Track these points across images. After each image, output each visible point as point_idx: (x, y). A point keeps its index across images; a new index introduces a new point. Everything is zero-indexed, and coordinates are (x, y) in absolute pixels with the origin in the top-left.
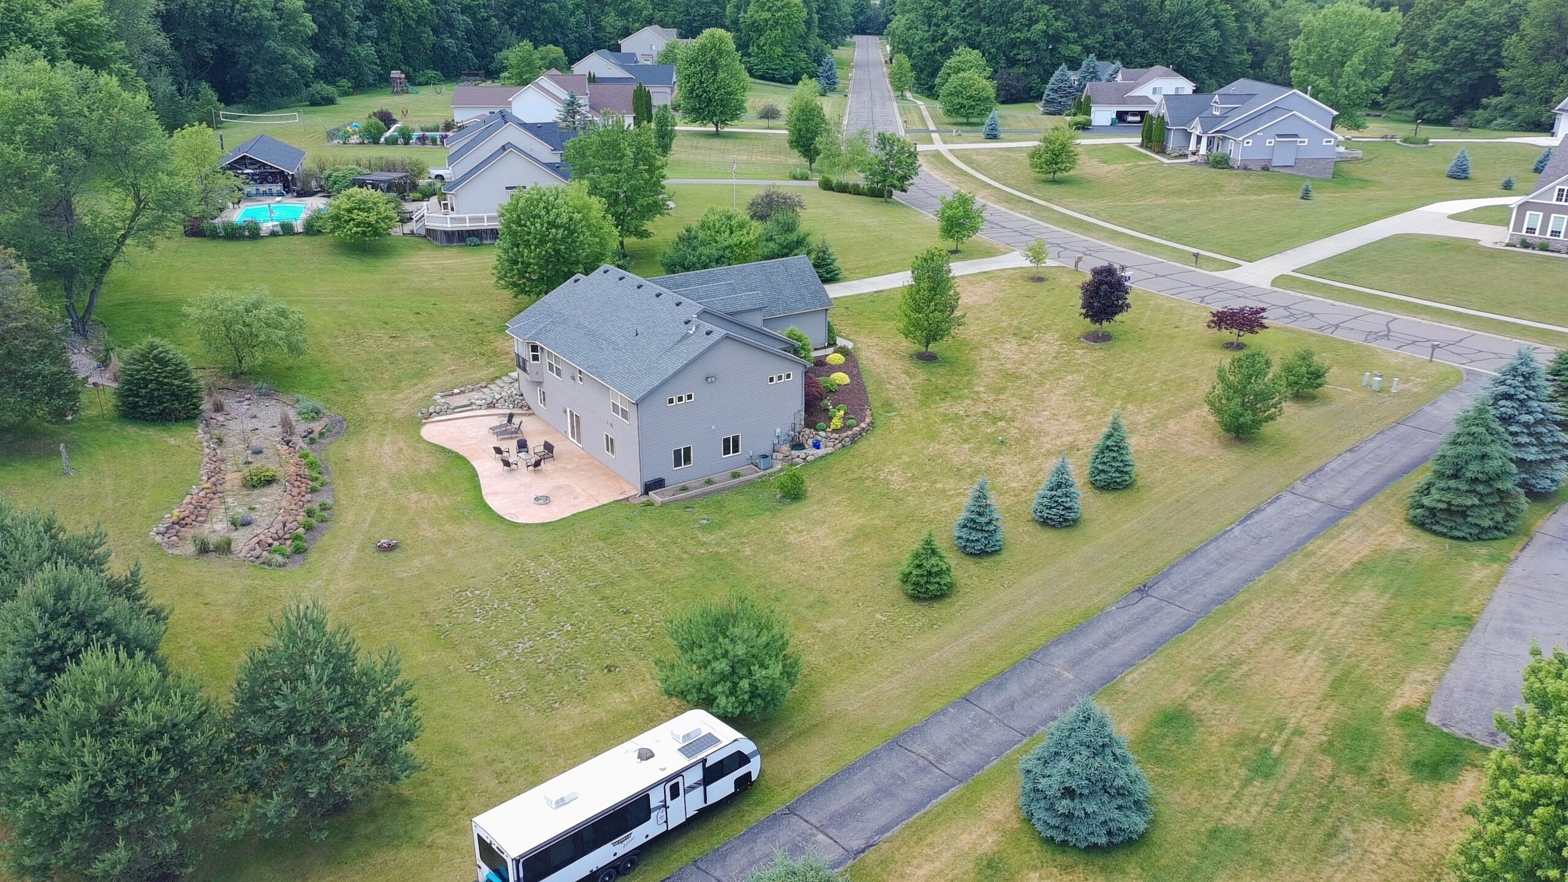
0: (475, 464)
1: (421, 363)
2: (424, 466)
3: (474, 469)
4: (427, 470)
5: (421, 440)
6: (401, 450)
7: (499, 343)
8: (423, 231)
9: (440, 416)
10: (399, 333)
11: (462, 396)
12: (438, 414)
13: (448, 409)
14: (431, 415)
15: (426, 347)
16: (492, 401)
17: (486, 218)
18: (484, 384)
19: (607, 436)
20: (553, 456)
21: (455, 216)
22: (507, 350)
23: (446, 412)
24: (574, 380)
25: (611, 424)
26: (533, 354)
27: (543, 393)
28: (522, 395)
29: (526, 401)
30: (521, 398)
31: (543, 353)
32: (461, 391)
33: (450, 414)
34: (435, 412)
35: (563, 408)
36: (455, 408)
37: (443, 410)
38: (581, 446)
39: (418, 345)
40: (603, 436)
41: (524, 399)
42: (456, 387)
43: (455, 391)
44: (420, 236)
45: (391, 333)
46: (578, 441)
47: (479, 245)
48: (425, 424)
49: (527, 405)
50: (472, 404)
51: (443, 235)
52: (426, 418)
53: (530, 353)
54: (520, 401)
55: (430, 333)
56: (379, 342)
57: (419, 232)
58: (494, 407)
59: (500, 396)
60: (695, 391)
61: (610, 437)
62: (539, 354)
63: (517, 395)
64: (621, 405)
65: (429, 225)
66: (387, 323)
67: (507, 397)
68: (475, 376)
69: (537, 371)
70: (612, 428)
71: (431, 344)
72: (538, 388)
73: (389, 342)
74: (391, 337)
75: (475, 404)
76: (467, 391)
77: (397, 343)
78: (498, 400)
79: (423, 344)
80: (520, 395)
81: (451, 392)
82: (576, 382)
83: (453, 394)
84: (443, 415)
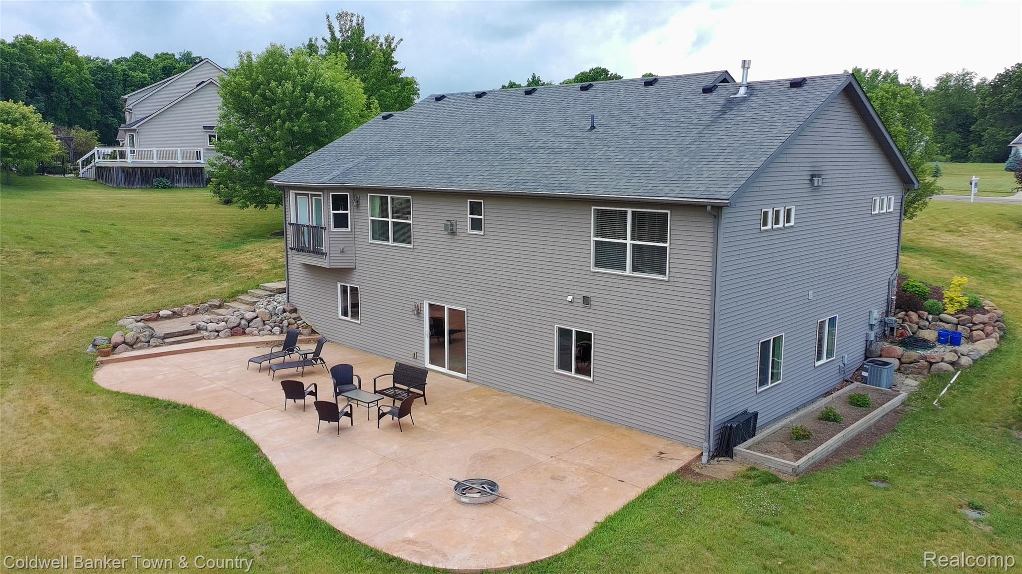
0: (242, 423)
1: (90, 282)
2: (104, 440)
3: (242, 434)
4: (114, 447)
5: (95, 389)
6: (43, 410)
7: (228, 256)
8: (92, 174)
9: (134, 349)
10: (52, 250)
11: (175, 320)
12: (132, 346)
13: (152, 336)
14: (115, 347)
15: (100, 264)
16: (240, 323)
17: (179, 152)
18: (217, 302)
19: (564, 334)
20: (424, 395)
21: (135, 149)
22: (245, 262)
23: (148, 342)
24: (453, 233)
25: (586, 300)
26: (334, 214)
27: (354, 291)
28: (295, 310)
29: (304, 319)
30: (294, 315)
31: (358, 206)
32: (174, 313)
33: (156, 346)
34: (124, 342)
35: (413, 307)
36: (167, 336)
37: (143, 340)
38: (465, 376)
39: (86, 262)
40: (551, 336)
41: (299, 318)
42: (165, 307)
43: (162, 313)
44: (87, 179)
45: (38, 248)
46: (450, 369)
47: (169, 188)
48: (102, 363)
49: (307, 326)
50: (199, 329)
51: (121, 175)
52: (107, 354)
53: (329, 212)
54: (293, 321)
55: (107, 250)
56: (14, 259)
57: (87, 175)
58: (244, 333)
59: (254, 314)
60: (797, 204)
61: (577, 332)
62: (348, 212)
63: (284, 311)
64: (632, 239)
65: (99, 162)
66: (32, 238)
67: (268, 316)
68: (200, 293)
69: (343, 246)
70: (589, 308)
71: (110, 261)
72: (339, 285)
73: (34, 259)
74: (37, 253)
75: (206, 330)
76: (185, 314)
77: (47, 260)
78: (249, 321)
79: (95, 261)
80: (291, 312)
81: (154, 315)
82: (458, 234)
83: (158, 318)
84: (141, 348)
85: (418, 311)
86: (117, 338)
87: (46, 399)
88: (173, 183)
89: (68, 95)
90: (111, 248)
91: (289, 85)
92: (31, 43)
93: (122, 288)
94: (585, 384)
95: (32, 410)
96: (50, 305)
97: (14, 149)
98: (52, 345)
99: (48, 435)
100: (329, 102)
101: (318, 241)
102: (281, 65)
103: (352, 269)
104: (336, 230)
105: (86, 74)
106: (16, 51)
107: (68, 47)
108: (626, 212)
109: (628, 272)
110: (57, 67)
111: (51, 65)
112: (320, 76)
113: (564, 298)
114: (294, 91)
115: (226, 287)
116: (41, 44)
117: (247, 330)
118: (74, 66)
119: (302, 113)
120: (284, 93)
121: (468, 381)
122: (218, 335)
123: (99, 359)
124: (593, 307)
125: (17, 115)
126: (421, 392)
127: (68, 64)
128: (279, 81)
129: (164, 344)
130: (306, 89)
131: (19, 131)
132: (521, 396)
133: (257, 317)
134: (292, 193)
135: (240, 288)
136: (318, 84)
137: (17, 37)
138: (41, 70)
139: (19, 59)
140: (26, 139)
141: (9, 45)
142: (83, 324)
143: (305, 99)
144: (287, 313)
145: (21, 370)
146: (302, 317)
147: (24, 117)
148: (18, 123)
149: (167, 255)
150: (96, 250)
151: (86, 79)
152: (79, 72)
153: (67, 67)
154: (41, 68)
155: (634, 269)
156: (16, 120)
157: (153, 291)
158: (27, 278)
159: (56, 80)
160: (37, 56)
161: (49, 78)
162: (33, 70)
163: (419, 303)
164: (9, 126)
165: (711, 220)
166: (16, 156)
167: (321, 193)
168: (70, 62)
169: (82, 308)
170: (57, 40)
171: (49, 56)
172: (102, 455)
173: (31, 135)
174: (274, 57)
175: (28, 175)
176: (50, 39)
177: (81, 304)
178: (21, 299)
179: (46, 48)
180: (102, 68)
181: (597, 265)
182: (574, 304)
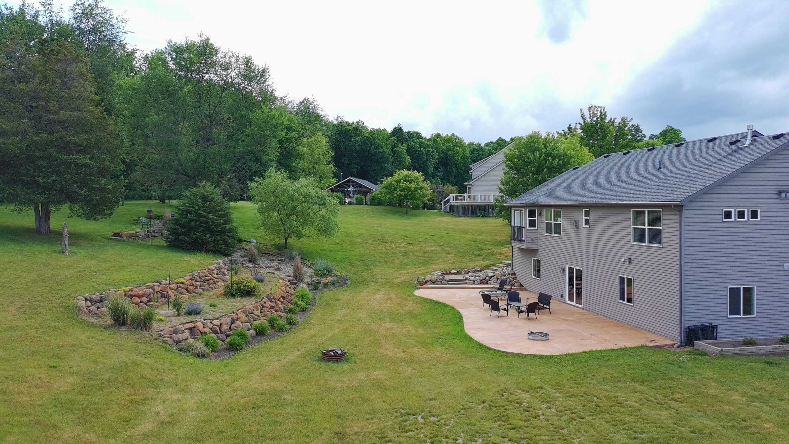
0: (461, 310)
2: (407, 308)
4: (410, 311)
5: (412, 295)
7: (496, 250)
8: (448, 209)
9: (434, 284)
10: (415, 242)
11: (458, 275)
12: (434, 283)
13: (443, 280)
14: (426, 282)
15: (434, 250)
16: (486, 278)
17: (492, 196)
18: (479, 269)
19: (622, 279)
20: (549, 309)
21: (471, 195)
22: (503, 252)
23: (441, 282)
24: (577, 227)
25: (630, 260)
26: (529, 220)
27: (538, 261)
28: (514, 274)
29: (518, 279)
30: (514, 276)
31: (541, 215)
32: (458, 272)
33: (444, 284)
34: (431, 280)
35: (560, 269)
36: (450, 281)
37: (439, 280)
38: (581, 306)
39: (428, 249)
40: (616, 281)
41: (516, 278)
42: (454, 269)
43: (452, 271)
44: (445, 212)
45: (409, 242)
46: (576, 303)
47: (486, 217)
48: (420, 288)
49: (518, 282)
50: (466, 279)
51: (461, 209)
52: (422, 284)
53: (526, 219)
54: (512, 280)
55: (440, 244)
56: (398, 245)
57: (445, 210)
58: (487, 283)
59: (493, 274)
60: (762, 208)
61: (627, 278)
62: (536, 219)
63: (509, 274)
64: (649, 225)
65: (452, 202)
66: (408, 237)
67: (500, 276)
68: (472, 264)
69: (533, 237)
70: (631, 264)
71: (439, 249)
72: (533, 259)
73: (406, 246)
74: (408, 244)
75: (469, 280)
76: (463, 273)
77: (411, 247)
78: (491, 277)
79: (432, 249)
80: (512, 274)
81: (448, 272)
82: (580, 228)
83: (450, 274)
84: (437, 284)
85: (563, 270)
86: (428, 278)
87: (393, 296)
88: (488, 214)
89: (456, 167)
90: (442, 243)
91: (537, 154)
92: (439, 137)
93: (440, 261)
94: (630, 307)
95: (386, 298)
96: (408, 265)
97: (410, 195)
98: (402, 279)
99: (388, 305)
100: (561, 162)
101: (521, 234)
102: (535, 143)
103: (538, 250)
104: (529, 228)
105: (467, 153)
106: (431, 143)
107: (458, 138)
108: (645, 211)
109: (646, 244)
110: (451, 151)
111: (448, 149)
112: (557, 147)
113: (620, 260)
114: (541, 157)
115: (487, 262)
116: (445, 137)
117: (488, 282)
118: (461, 149)
119: (544, 169)
120: (535, 159)
121: (583, 309)
122: (474, 283)
123: (419, 286)
124: (633, 264)
125: (413, 178)
126: (548, 307)
127: (458, 148)
128: (533, 152)
129: (448, 284)
130: (547, 155)
131: (413, 186)
132: (605, 316)
133: (494, 276)
134: (513, 210)
135: (493, 263)
136: (555, 152)
137: (432, 135)
138: (443, 153)
139: (432, 148)
140: (415, 190)
141: (428, 139)
142: (417, 273)
143: (546, 160)
144: (510, 275)
145: (387, 286)
146: (518, 278)
147: (417, 179)
148: (413, 182)
149: (466, 248)
150: (434, 244)
151: (467, 157)
152: (463, 153)
153: (457, 150)
154: (443, 151)
155: (650, 242)
156: (412, 180)
157: (453, 263)
158: (401, 254)
159: (450, 158)
160: (441, 145)
161: (447, 157)
162: (439, 153)
163: (563, 266)
164: (408, 183)
165: (678, 213)
166: (411, 199)
167: (523, 209)
168: (459, 147)
169: (419, 267)
170: (453, 135)
171: (448, 144)
172: (404, 312)
173: (418, 188)
174: (534, 138)
175: (417, 210)
176: (450, 134)
177: (420, 266)
178: (396, 262)
179: (447, 139)
180: (476, 150)
181: (635, 241)
182: (626, 263)
